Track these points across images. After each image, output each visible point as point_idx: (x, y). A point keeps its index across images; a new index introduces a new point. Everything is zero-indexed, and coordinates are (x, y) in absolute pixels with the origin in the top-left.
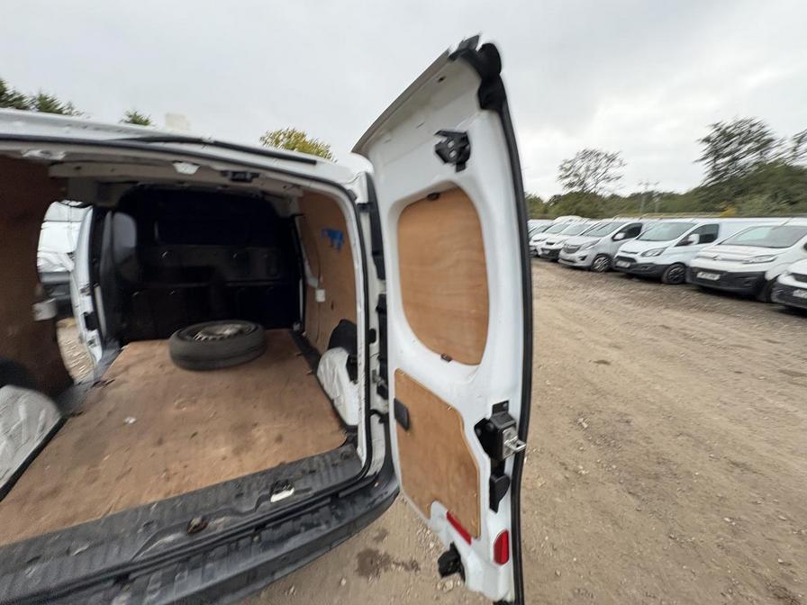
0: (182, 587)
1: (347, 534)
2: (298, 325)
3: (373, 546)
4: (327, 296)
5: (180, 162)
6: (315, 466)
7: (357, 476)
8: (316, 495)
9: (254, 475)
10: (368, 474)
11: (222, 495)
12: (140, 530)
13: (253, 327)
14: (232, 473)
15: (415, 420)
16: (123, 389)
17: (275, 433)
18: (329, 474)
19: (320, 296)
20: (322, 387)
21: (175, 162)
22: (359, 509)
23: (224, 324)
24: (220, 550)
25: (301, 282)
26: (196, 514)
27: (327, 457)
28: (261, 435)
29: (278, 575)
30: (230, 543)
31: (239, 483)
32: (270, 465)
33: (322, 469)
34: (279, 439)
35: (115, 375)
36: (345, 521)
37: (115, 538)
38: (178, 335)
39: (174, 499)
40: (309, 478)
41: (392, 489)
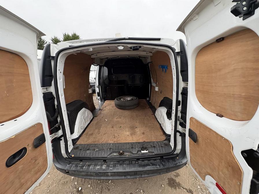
0: (118, 169)
1: (166, 171)
2: (148, 98)
3: (174, 178)
4: (159, 89)
5: (119, 46)
6: (155, 145)
7: (170, 153)
8: (155, 155)
9: (136, 143)
10: (175, 153)
11: (128, 146)
12: (109, 150)
13: (136, 98)
14: (130, 140)
15: (200, 139)
16: (105, 112)
17: (142, 131)
18: (160, 149)
19: (157, 89)
20: (157, 119)
21: (118, 46)
22: (171, 164)
23: (128, 97)
24: (127, 162)
25: (150, 84)
26: (121, 150)
27: (159, 143)
28: (138, 131)
29: (143, 176)
30: (130, 161)
31: (132, 144)
32: (141, 141)
33: (158, 147)
34: (143, 133)
35: (103, 108)
36: (165, 167)
37: (103, 150)
38: (117, 99)
39: (116, 144)
40: (153, 148)
41: (184, 161)
